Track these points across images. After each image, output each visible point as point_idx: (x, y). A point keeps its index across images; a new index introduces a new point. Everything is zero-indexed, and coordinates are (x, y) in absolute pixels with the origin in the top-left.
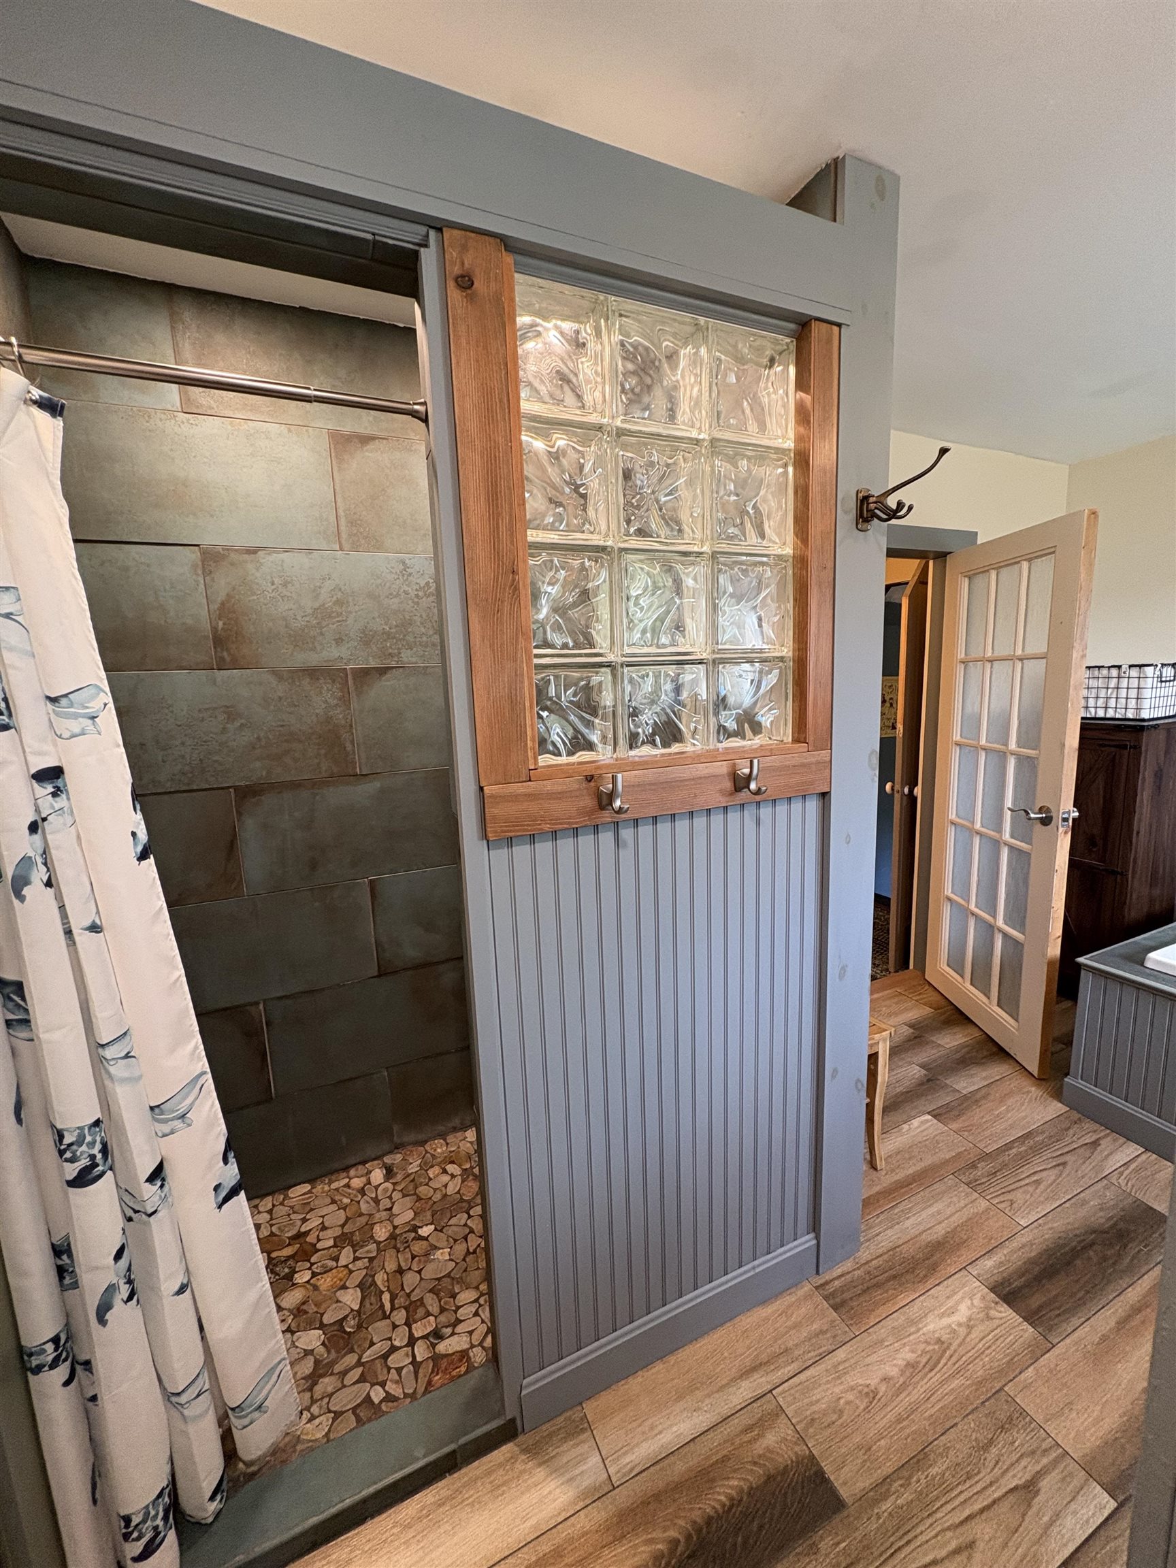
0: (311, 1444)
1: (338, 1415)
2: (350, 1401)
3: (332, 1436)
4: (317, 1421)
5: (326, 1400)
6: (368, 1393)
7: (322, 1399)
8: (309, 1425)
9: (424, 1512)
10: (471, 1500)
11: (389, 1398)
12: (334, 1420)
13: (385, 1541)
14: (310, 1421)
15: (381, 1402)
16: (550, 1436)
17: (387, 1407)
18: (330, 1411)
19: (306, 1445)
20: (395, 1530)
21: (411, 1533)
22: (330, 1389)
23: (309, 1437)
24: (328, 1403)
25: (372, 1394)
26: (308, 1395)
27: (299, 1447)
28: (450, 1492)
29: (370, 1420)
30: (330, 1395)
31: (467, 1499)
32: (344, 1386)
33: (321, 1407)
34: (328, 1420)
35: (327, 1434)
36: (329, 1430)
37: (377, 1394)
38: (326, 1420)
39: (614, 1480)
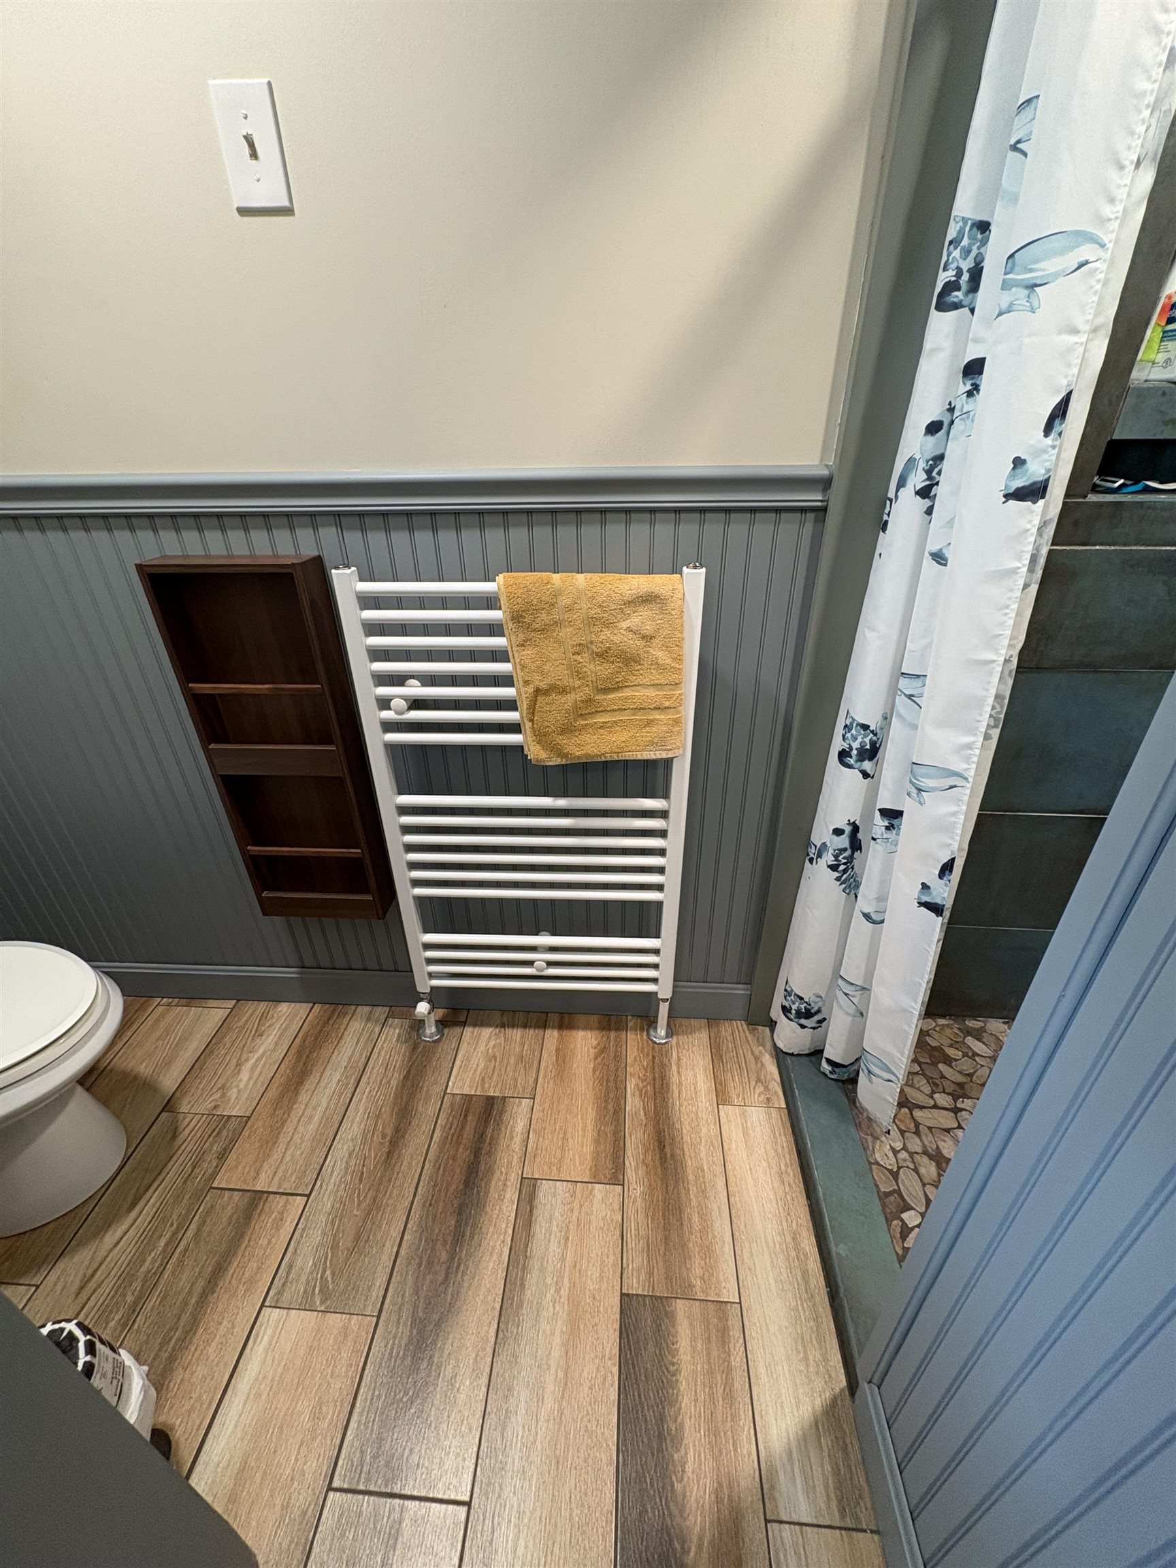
0: (871, 1148)
1: (895, 1175)
2: (907, 1189)
3: (874, 1167)
4: (891, 1155)
5: (912, 1166)
6: (912, 1209)
7: (913, 1162)
8: (888, 1147)
9: (802, 1257)
10: (800, 1308)
11: (906, 1231)
12: (890, 1171)
13: (789, 1214)
14: (893, 1149)
15: (902, 1220)
16: (845, 1449)
17: (896, 1226)
18: (899, 1168)
19: (870, 1144)
20: (794, 1225)
21: (789, 1239)
22: (922, 1171)
23: (877, 1147)
24: (908, 1167)
25: (912, 1212)
26: (919, 1150)
27: (870, 1139)
28: (812, 1286)
29: (884, 1205)
30: (916, 1170)
31: (802, 1305)
32: (924, 1185)
33: (905, 1160)
34: (890, 1165)
35: (877, 1163)
36: (881, 1165)
37: (911, 1218)
38: (890, 1163)
39: (775, 1525)
